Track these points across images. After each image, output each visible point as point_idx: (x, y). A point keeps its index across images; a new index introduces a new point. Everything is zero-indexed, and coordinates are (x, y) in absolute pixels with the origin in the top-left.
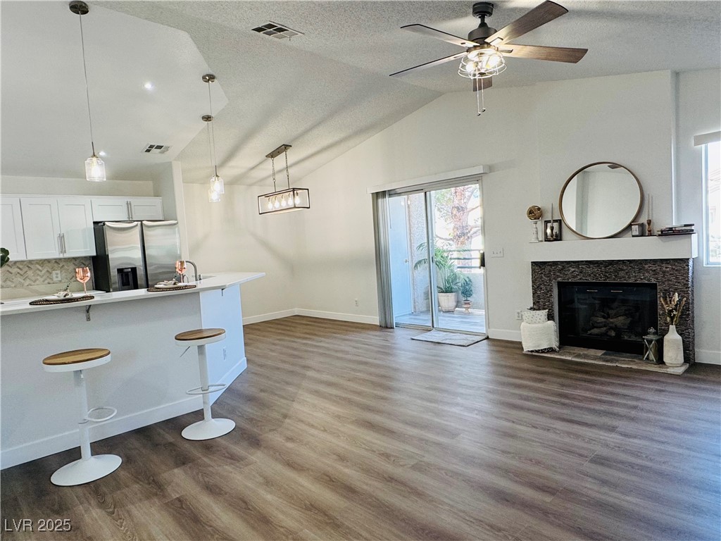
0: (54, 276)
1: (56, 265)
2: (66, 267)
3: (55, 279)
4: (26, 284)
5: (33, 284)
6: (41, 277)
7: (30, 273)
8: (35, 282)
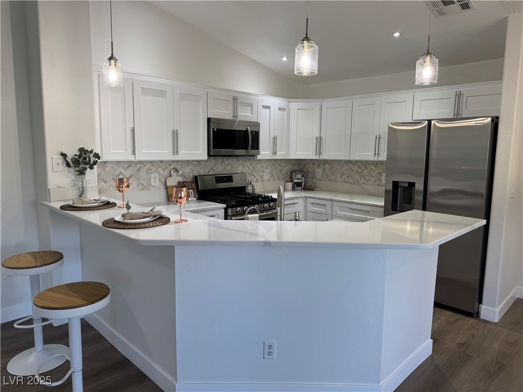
4: (361, 182)
5: (366, 183)
6: (373, 177)
7: (366, 172)
8: (368, 181)
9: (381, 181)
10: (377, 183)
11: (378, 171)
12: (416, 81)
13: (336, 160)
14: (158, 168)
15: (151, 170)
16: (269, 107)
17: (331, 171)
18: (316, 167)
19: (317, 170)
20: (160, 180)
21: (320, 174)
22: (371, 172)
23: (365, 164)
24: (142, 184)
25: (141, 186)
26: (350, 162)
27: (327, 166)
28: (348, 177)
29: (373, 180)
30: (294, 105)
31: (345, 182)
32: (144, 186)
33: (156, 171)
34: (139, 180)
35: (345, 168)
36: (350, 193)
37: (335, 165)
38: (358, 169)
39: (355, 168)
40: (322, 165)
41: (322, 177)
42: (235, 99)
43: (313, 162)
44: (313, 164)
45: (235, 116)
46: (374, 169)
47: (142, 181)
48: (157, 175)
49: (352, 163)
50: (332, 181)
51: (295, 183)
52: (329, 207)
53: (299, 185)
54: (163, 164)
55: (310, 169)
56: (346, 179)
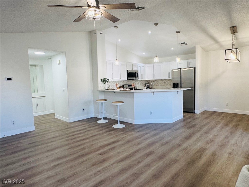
4: (165, 85)
9: (171, 85)
16: (140, 66)
17: (157, 83)
20: (115, 86)
22: (168, 82)
23: (166, 80)
28: (162, 84)
30: (146, 65)
40: (154, 81)
41: (154, 85)
42: (133, 65)
45: (133, 69)
49: (163, 80)
50: (158, 86)
53: (148, 87)
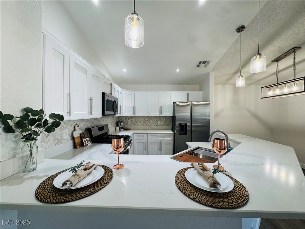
0: (158, 122)
1: (159, 118)
2: (162, 120)
3: (158, 124)
4: (149, 125)
5: (151, 125)
6: (154, 122)
7: (151, 121)
8: (152, 124)
9: (157, 124)
10: (156, 124)
11: (156, 120)
12: (236, 86)
13: (137, 116)
14: (68, 125)
15: (63, 127)
16: (118, 91)
17: (135, 121)
18: (127, 119)
19: (128, 121)
20: (68, 134)
21: (130, 122)
22: (153, 120)
24: (57, 139)
25: (56, 141)
26: (144, 117)
27: (133, 119)
28: (143, 123)
29: (154, 123)
30: (124, 92)
31: (142, 125)
32: (58, 140)
33: (66, 127)
34: (55, 136)
35: (142, 119)
36: (144, 129)
37: (137, 118)
38: (148, 120)
39: (146, 119)
40: (130, 119)
41: (131, 123)
42: (111, 84)
43: (126, 117)
44: (126, 118)
45: (111, 93)
46: (154, 119)
47: (57, 137)
48: (67, 130)
49: (145, 117)
50: (136, 125)
51: (120, 127)
52: (146, 137)
53: (122, 128)
54: (71, 122)
55: (124, 120)
56: (142, 124)
